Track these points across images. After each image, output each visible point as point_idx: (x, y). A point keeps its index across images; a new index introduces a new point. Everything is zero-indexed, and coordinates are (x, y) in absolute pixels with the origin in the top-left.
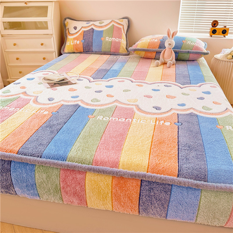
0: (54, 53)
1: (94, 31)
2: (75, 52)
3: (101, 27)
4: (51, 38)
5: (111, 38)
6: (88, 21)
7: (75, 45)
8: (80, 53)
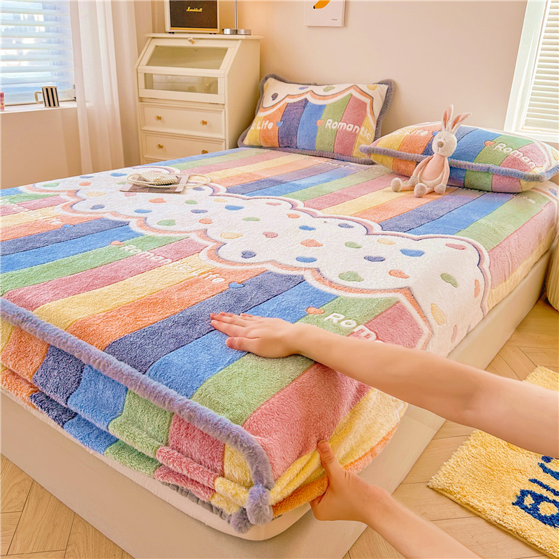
0: (224, 144)
1: (308, 104)
2: (263, 145)
3: (324, 97)
4: (221, 111)
5: (336, 123)
6: (303, 84)
7: (264, 132)
8: (273, 148)
